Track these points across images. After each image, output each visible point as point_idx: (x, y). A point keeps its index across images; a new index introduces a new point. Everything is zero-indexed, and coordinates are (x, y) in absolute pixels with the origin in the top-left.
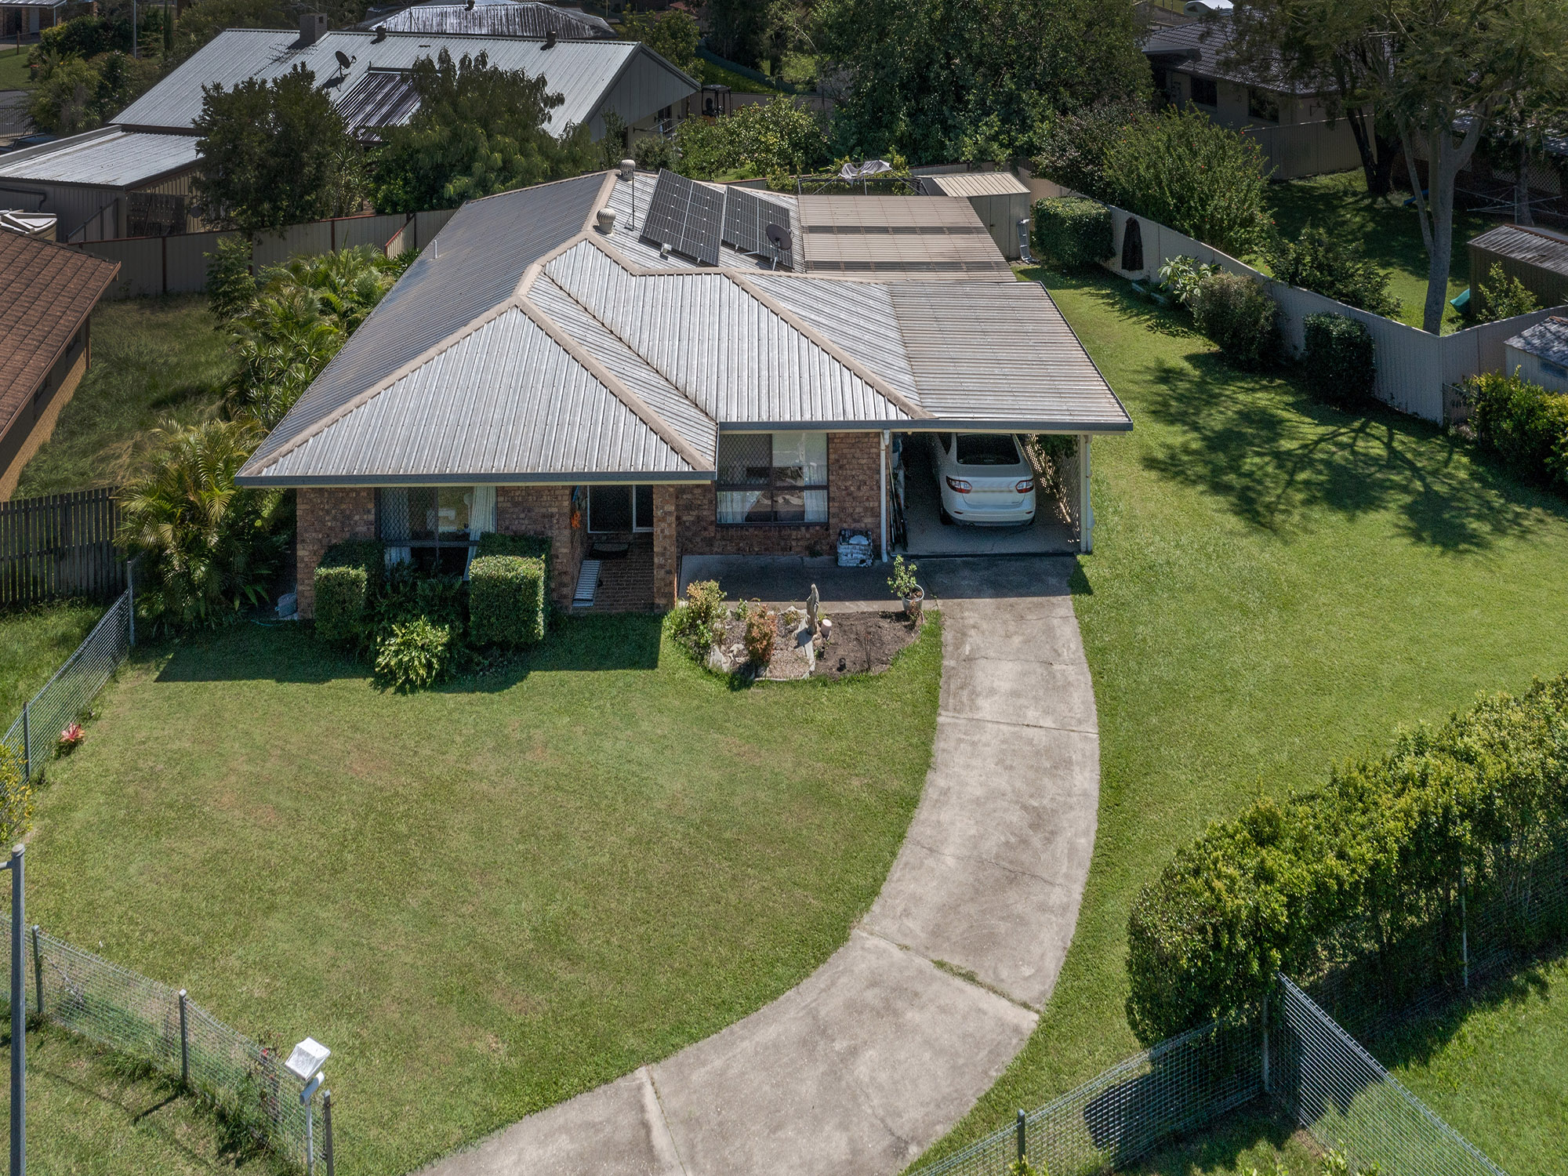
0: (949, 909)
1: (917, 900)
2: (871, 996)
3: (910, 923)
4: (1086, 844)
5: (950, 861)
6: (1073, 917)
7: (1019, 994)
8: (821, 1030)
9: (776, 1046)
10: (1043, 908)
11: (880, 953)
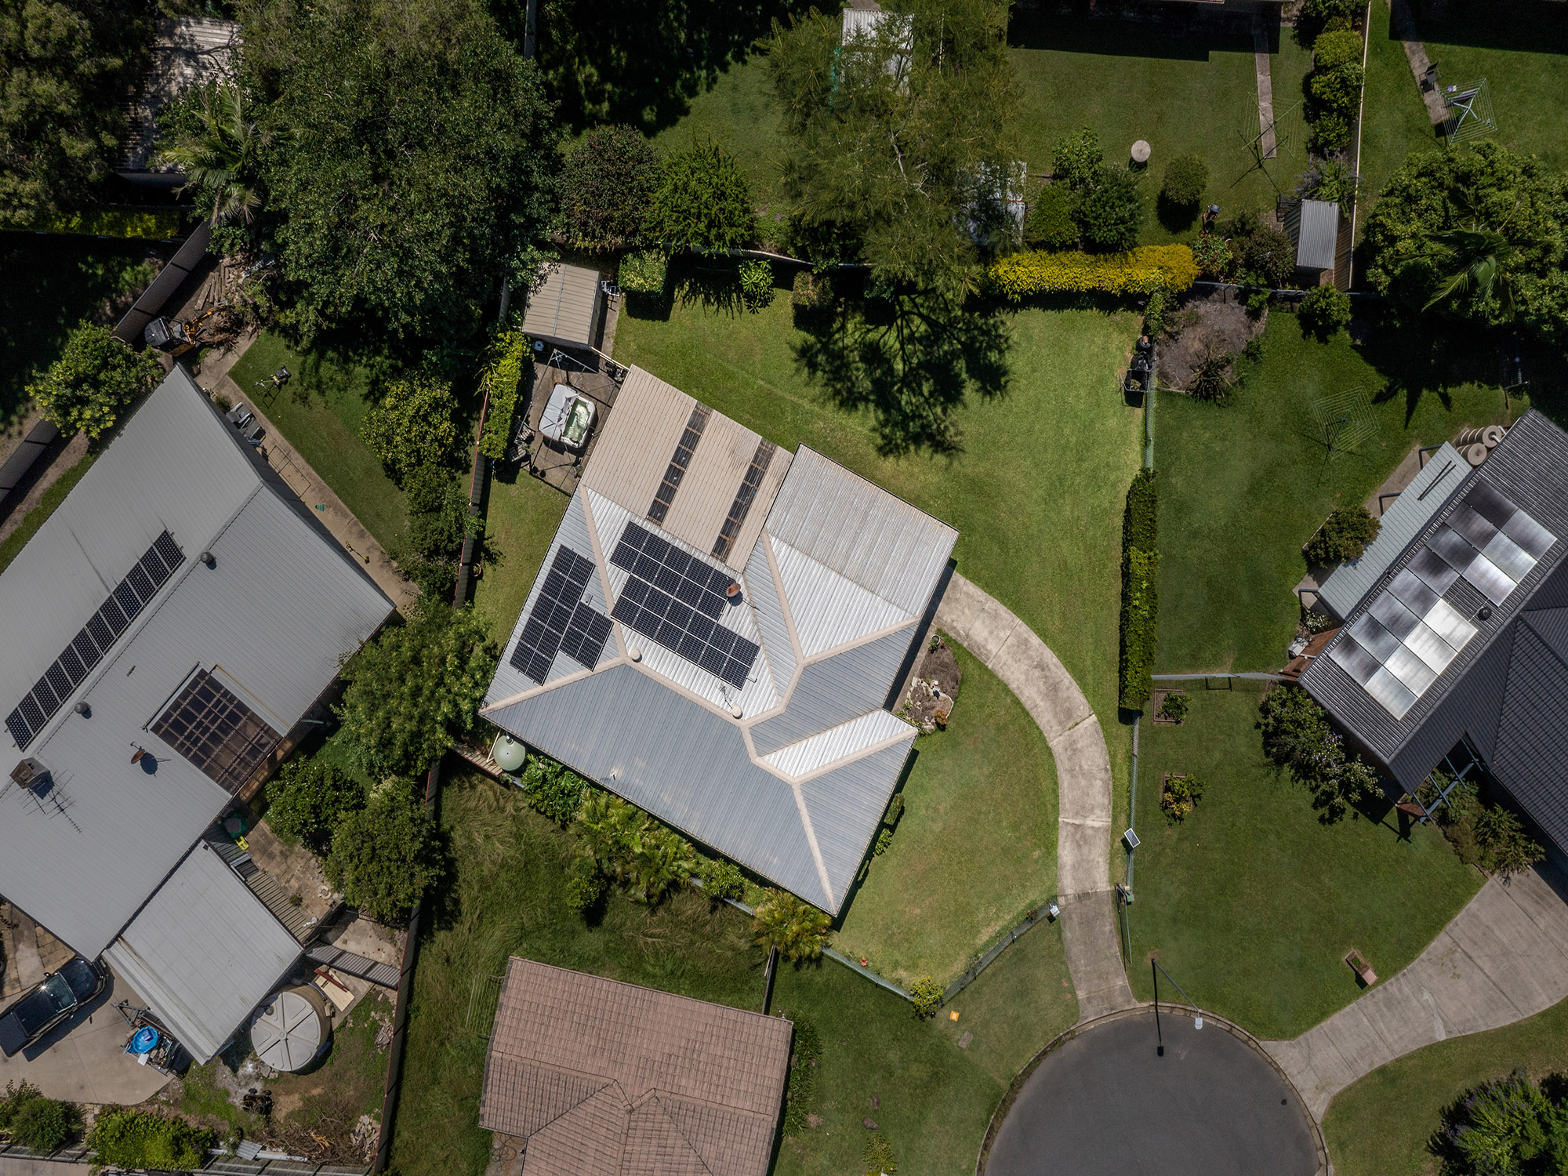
0: (1056, 715)
1: (1049, 721)
2: (1069, 752)
3: (1055, 729)
4: (1055, 660)
5: (1041, 704)
6: (1074, 683)
7: (1087, 715)
8: (1071, 771)
9: (1070, 784)
10: (1068, 689)
11: (1059, 743)
